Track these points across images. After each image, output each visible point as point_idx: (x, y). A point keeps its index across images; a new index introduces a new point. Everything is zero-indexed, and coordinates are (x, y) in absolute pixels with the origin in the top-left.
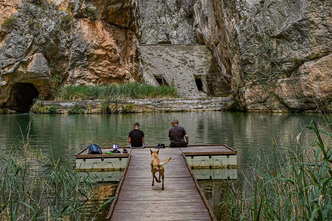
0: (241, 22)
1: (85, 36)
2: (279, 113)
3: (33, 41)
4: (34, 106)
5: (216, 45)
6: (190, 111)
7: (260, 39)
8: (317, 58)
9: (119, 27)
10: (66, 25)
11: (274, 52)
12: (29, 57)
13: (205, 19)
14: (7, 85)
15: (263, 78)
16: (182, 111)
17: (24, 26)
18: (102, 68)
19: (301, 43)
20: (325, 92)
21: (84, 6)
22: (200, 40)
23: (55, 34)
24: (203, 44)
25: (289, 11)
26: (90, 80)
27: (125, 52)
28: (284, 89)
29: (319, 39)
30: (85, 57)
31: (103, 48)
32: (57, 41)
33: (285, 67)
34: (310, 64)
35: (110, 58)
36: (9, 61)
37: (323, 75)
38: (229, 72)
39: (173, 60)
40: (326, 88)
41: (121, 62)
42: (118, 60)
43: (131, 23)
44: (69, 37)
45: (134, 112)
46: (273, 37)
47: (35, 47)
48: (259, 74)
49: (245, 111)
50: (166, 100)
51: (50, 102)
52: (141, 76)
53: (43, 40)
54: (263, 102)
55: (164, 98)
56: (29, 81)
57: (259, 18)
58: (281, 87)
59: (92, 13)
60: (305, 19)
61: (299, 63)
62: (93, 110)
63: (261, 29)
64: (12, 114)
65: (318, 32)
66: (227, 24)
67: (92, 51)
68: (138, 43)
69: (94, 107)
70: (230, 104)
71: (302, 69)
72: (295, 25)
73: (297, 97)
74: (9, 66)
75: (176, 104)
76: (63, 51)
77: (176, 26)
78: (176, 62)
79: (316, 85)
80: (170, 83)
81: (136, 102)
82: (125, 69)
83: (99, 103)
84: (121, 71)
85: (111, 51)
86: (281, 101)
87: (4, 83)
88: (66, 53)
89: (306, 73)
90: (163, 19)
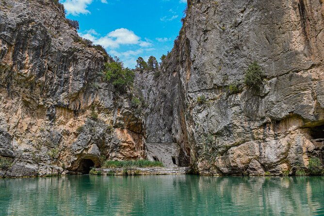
0: (196, 127)
1: (118, 136)
2: (217, 176)
3: (92, 138)
4: (91, 171)
5: (182, 142)
6: (169, 174)
7: (206, 135)
8: (238, 145)
9: (135, 132)
10: (109, 131)
11: (214, 142)
12: (89, 146)
13: (177, 131)
14: (77, 160)
15: (207, 157)
16: (165, 174)
17: (87, 130)
18: (126, 152)
19: (229, 137)
20: (244, 164)
21: (118, 122)
22: (175, 141)
23: (103, 135)
24: (176, 142)
25: (222, 120)
26: (120, 158)
27: (138, 145)
28: (220, 162)
29: (239, 134)
30: (117, 147)
31: (127, 142)
32: (104, 138)
33: (220, 150)
34: (234, 148)
35: (130, 148)
36: (79, 148)
37: (242, 154)
38: (189, 154)
39: (162, 149)
40: (244, 162)
41: (136, 149)
42: (135, 148)
43: (141, 131)
44: (110, 137)
45: (140, 175)
46: (214, 134)
47: (92, 141)
48: (205, 154)
49: (198, 174)
50: (157, 168)
51: (99, 169)
52: (146, 157)
53: (97, 138)
54: (208, 170)
55: (156, 167)
56: (89, 158)
57: (205, 124)
58: (218, 161)
59: (122, 125)
60: (231, 124)
61: (228, 148)
62: (119, 173)
63: (206, 130)
64: (80, 175)
65: (238, 130)
66: (188, 128)
67: (121, 144)
68: (145, 141)
69: (120, 172)
70: (189, 170)
71: (230, 151)
72: (225, 127)
73: (227, 167)
74: (79, 150)
75: (162, 170)
76: (107, 144)
77: (164, 135)
78: (163, 150)
79: (238, 160)
80: (160, 160)
81: (141, 169)
82: (138, 153)
83: (122, 170)
84: (136, 154)
85: (131, 144)
86: (218, 169)
87: (76, 159)
88: (109, 145)
89: (232, 153)
90: (158, 132)
